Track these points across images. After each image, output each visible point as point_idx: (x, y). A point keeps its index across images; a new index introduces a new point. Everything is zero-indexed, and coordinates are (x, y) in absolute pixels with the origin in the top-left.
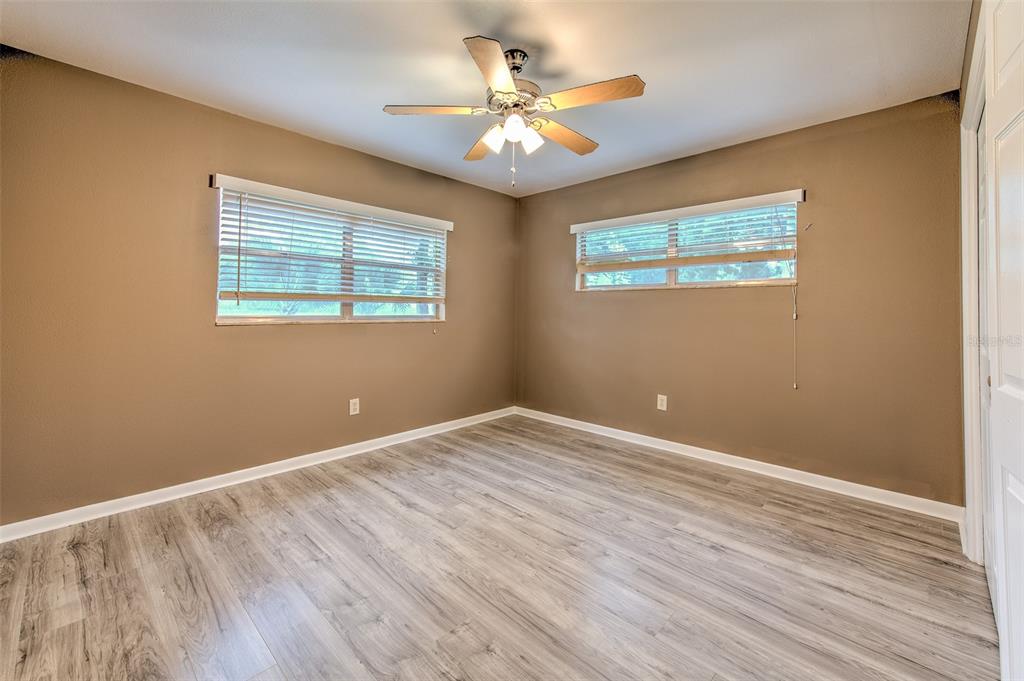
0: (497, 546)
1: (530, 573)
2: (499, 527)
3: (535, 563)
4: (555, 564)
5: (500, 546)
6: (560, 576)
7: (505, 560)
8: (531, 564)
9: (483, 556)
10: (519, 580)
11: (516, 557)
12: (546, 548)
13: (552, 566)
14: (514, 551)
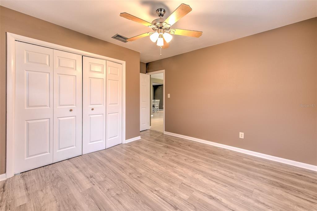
0: (164, 176)
1: (154, 169)
2: (164, 184)
3: (152, 171)
4: (146, 170)
5: (163, 176)
6: (146, 168)
7: (161, 172)
8: (154, 171)
9: (168, 173)
10: (157, 167)
11: (158, 173)
12: (148, 176)
13: (147, 170)
14: (159, 175)
